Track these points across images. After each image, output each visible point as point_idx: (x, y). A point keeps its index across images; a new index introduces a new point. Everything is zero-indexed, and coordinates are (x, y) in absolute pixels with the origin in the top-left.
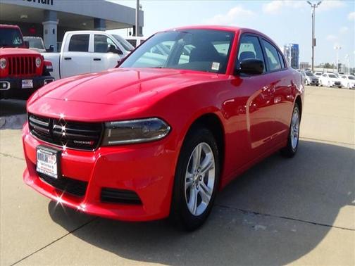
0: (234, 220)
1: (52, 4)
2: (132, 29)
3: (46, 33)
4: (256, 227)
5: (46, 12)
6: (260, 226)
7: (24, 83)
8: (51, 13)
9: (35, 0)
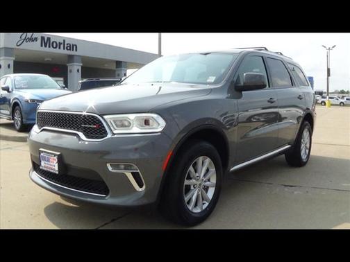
1: (76, 50)
3: (70, 72)
5: (71, 57)
8: (75, 57)
9: (60, 48)
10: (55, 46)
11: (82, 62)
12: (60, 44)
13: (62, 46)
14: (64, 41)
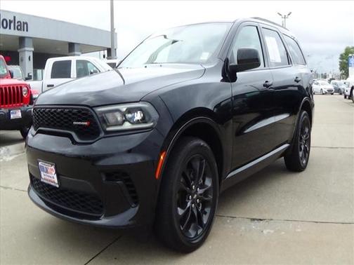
0: (243, 228)
1: (27, 31)
2: (106, 51)
3: (22, 60)
4: (264, 232)
5: (22, 39)
6: (268, 231)
7: (13, 113)
8: (26, 40)
9: (10, 28)
10: (5, 25)
11: (34, 47)
12: (10, 22)
13: (12, 25)
14: (15, 17)
